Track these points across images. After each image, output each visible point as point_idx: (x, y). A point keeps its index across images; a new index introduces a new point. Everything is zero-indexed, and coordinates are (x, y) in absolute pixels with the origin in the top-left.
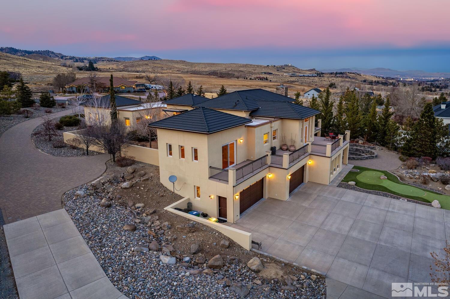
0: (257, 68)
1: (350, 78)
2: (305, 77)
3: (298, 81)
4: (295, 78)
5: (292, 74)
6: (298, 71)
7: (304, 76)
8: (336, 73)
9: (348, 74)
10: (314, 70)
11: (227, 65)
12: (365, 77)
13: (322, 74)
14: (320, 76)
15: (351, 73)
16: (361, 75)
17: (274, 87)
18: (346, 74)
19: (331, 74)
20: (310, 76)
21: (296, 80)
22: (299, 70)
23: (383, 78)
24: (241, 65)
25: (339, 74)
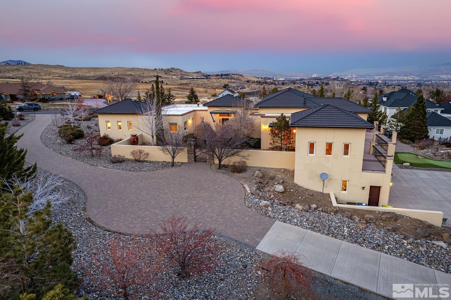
0: (145, 72)
1: (234, 79)
2: (195, 79)
3: (190, 83)
4: (187, 80)
5: (181, 77)
6: (185, 74)
7: (193, 78)
8: (222, 75)
9: (232, 75)
10: (200, 72)
11: (112, 69)
12: (246, 78)
13: (209, 76)
14: (207, 78)
15: (234, 75)
16: (243, 76)
17: (176, 89)
18: (231, 76)
19: (217, 75)
20: (199, 78)
21: (189, 82)
22: (186, 72)
23: (262, 78)
24: (128, 69)
25: (224, 76)
